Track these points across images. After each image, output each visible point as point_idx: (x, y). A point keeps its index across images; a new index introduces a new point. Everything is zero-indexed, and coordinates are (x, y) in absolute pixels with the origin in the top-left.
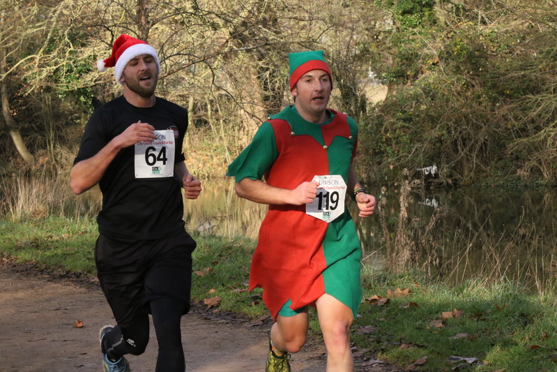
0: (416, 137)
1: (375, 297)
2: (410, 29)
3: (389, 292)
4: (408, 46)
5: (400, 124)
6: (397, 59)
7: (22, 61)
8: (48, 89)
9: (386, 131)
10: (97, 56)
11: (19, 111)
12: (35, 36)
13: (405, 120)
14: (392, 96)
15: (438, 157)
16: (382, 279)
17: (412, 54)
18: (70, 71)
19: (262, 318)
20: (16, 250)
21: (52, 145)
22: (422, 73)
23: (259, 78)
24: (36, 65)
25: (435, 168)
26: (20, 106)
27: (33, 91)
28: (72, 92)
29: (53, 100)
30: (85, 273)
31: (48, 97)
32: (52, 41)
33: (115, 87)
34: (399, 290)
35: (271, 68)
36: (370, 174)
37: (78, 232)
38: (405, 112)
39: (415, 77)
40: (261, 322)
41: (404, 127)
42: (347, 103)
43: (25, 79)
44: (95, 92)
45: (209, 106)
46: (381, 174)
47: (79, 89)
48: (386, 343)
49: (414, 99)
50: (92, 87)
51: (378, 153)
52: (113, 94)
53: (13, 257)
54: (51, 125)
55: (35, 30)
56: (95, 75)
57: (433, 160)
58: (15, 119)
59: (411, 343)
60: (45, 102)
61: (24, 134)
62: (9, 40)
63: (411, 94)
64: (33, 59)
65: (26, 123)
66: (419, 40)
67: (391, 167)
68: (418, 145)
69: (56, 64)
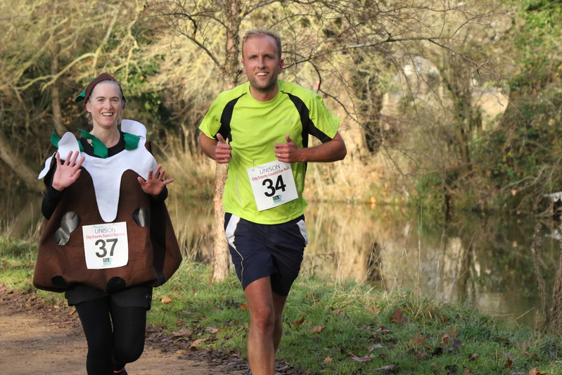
0: (544, 157)
7: (78, 60)
10: (165, 55)
11: (73, 119)
24: (94, 66)
26: (74, 113)
32: (113, 37)
33: (186, 92)
35: (372, 72)
36: (487, 201)
43: (81, 82)
47: (143, 94)
50: (158, 92)
52: (183, 100)
55: (93, 24)
62: (62, 35)
64: (89, 58)
69: (117, 64)
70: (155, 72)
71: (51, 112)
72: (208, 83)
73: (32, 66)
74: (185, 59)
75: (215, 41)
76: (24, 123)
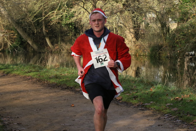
0: (187, 41)
1: (178, 97)
2: (186, 3)
3: (182, 96)
4: (185, 9)
5: (182, 37)
6: (181, 14)
7: (50, 13)
8: (59, 23)
9: (177, 39)
10: (76, 11)
11: (49, 30)
12: (54, 4)
13: (183, 35)
14: (179, 27)
15: (195, 49)
16: (179, 91)
17: (186, 12)
18: (66, 17)
19: (137, 104)
20: (49, 79)
21: (60, 42)
22: (190, 19)
23: (132, 20)
24: (55, 15)
25: (194, 52)
26: (49, 29)
27: (53, 23)
28: (67, 24)
29: (60, 27)
30: (74, 87)
31: (59, 25)
32: (60, 6)
33: (82, 22)
34: (186, 95)
35: (137, 17)
36: (171, 54)
37: (71, 73)
38: (183, 32)
39: (187, 20)
40: (137, 106)
41: (183, 38)
42: (163, 29)
43: (51, 19)
44: (75, 24)
45: (114, 30)
46: (175, 54)
47: (69, 23)
48: (182, 114)
49: (186, 28)
50: (74, 22)
51: (174, 47)
52: (81, 25)
53: (48, 81)
54: (60, 35)
55: (54, 2)
56: (75, 18)
57: (193, 49)
58: (47, 33)
59: (191, 114)
60: (58, 27)
61: (50, 38)
62: (45, 6)
63: (185, 26)
64: (53, 12)
65: (51, 34)
66: (188, 7)
67: (178, 52)
68: (188, 44)
70: (73, 16)
71: (42, 28)
74: (82, 13)
76: (34, 32)
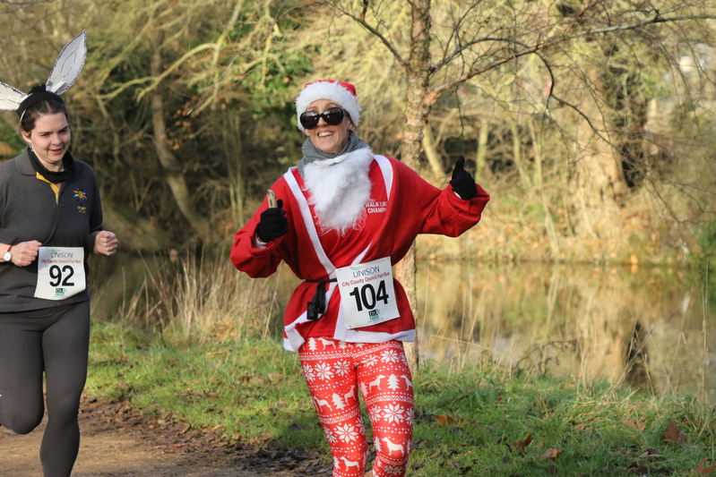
7: (190, 54)
8: (234, 104)
10: (320, 46)
11: (184, 141)
18: (274, 71)
21: (240, 202)
24: (214, 62)
26: (185, 133)
27: (208, 107)
28: (276, 109)
29: (242, 123)
31: (234, 117)
32: (241, 20)
43: (195, 86)
54: (238, 167)
58: (177, 157)
60: (229, 126)
61: (191, 182)
62: (166, 17)
64: (208, 51)
65: (195, 162)
69: (249, 60)
70: (306, 71)
71: (151, 132)
72: (384, 87)
73: (123, 63)
74: (350, 51)
75: (395, 24)
76: (111, 149)
